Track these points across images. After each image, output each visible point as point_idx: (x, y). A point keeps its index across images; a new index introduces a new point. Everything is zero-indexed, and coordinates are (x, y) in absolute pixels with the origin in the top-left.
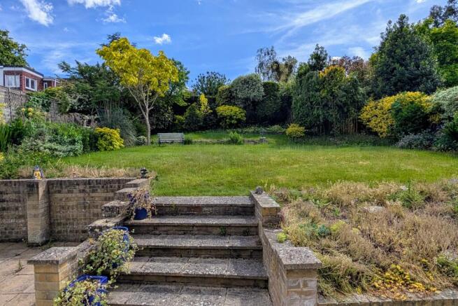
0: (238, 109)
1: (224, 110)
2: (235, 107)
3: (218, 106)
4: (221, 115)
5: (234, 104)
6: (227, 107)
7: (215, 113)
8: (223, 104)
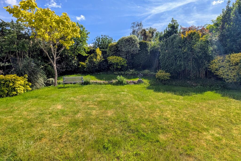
0: (121, 59)
1: (112, 59)
2: (119, 57)
3: (108, 56)
4: (110, 62)
5: (119, 55)
6: (115, 57)
7: (106, 61)
8: (112, 55)
